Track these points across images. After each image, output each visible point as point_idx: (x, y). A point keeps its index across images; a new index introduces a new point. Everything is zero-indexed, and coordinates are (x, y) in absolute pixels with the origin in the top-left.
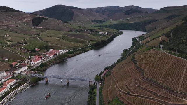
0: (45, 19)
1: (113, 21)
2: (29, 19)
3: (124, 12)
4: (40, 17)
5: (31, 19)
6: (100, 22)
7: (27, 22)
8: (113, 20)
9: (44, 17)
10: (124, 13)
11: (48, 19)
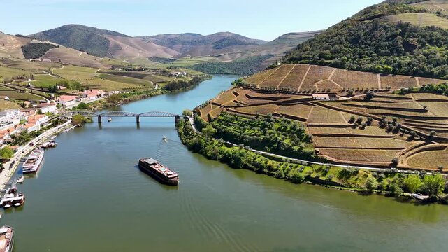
0: (53, 47)
1: (193, 59)
2: (14, 46)
3: (213, 44)
4: (40, 42)
5: (19, 46)
6: (166, 61)
7: (11, 52)
8: (192, 57)
9: (48, 42)
10: (212, 46)
11: (58, 47)
